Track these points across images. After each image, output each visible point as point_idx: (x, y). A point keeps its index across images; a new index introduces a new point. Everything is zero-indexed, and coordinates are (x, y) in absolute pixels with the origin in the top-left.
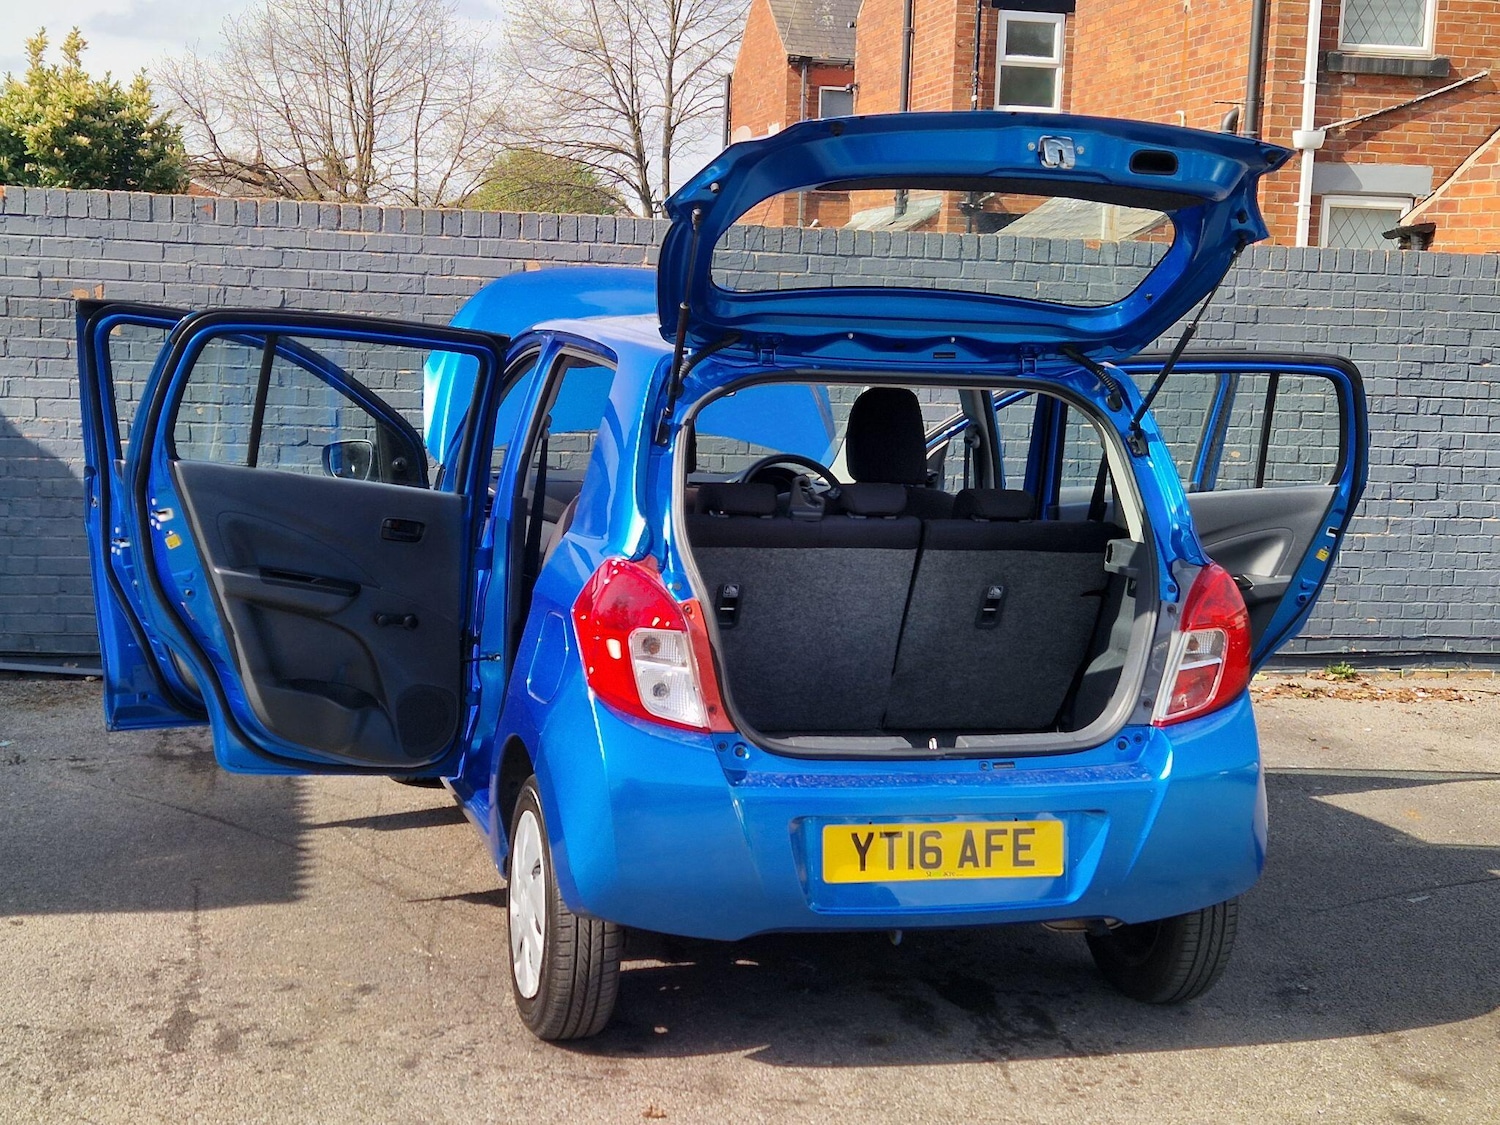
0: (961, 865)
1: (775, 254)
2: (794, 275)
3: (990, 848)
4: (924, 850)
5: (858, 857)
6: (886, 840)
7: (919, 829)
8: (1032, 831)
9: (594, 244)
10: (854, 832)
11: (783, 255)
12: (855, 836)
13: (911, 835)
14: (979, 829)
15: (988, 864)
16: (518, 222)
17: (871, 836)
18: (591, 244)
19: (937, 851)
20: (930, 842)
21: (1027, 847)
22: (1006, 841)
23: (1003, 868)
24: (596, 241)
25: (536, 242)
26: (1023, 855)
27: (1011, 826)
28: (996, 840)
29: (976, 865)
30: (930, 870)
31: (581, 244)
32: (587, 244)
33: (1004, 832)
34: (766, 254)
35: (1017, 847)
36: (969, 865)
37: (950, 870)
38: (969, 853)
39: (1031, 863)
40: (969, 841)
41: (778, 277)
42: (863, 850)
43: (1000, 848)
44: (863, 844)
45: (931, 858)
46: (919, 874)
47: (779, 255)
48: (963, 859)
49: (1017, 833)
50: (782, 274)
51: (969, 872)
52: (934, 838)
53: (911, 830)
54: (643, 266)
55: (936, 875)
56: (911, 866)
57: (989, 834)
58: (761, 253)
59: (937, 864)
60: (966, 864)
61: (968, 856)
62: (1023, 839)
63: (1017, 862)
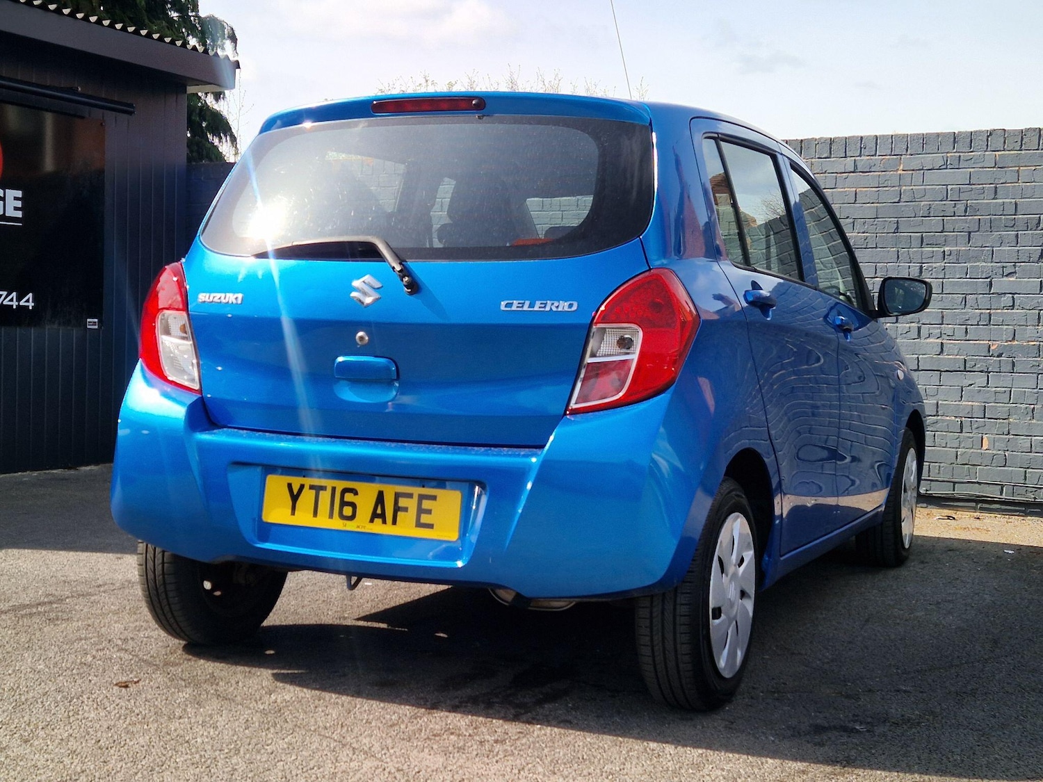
0: (372, 521)
1: (1016, 152)
2: (1034, 168)
3: (397, 509)
4: (344, 504)
5: (290, 503)
6: (313, 492)
7: (341, 485)
8: (434, 498)
9: (859, 158)
10: (290, 482)
11: (1023, 152)
12: (290, 486)
13: (334, 489)
14: (390, 491)
15: (394, 522)
16: (799, 146)
17: (302, 487)
18: (857, 158)
19: (353, 505)
20: (349, 497)
21: (429, 512)
22: (411, 504)
23: (406, 527)
24: (860, 156)
25: (813, 160)
26: (425, 519)
27: (417, 491)
28: (403, 502)
29: (384, 522)
30: (345, 522)
31: (848, 159)
32: (854, 158)
33: (410, 496)
34: (1007, 152)
35: (421, 511)
36: (378, 521)
37: (362, 524)
38: (379, 511)
39: (430, 526)
40: (380, 499)
41: (1018, 171)
42: (295, 498)
43: (406, 509)
44: (295, 493)
45: (348, 511)
46: (337, 524)
47: (1019, 152)
48: (374, 516)
49: (422, 497)
50: (1021, 168)
51: (378, 528)
52: (352, 494)
53: (334, 485)
54: (899, 172)
55: (351, 526)
56: (331, 516)
57: (397, 496)
58: (1003, 152)
59: (352, 517)
60: (376, 520)
61: (378, 514)
62: (426, 504)
63: (419, 524)
